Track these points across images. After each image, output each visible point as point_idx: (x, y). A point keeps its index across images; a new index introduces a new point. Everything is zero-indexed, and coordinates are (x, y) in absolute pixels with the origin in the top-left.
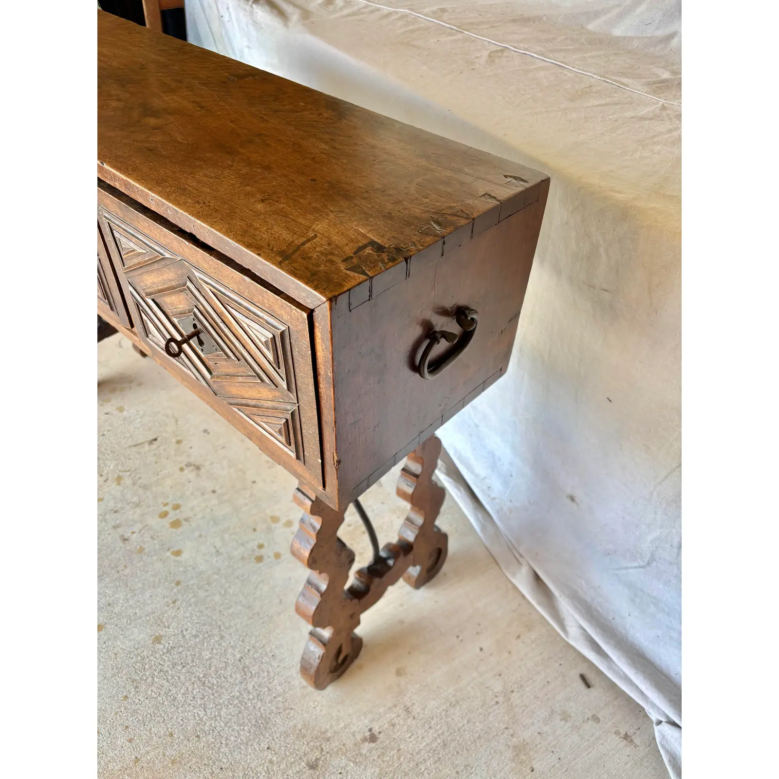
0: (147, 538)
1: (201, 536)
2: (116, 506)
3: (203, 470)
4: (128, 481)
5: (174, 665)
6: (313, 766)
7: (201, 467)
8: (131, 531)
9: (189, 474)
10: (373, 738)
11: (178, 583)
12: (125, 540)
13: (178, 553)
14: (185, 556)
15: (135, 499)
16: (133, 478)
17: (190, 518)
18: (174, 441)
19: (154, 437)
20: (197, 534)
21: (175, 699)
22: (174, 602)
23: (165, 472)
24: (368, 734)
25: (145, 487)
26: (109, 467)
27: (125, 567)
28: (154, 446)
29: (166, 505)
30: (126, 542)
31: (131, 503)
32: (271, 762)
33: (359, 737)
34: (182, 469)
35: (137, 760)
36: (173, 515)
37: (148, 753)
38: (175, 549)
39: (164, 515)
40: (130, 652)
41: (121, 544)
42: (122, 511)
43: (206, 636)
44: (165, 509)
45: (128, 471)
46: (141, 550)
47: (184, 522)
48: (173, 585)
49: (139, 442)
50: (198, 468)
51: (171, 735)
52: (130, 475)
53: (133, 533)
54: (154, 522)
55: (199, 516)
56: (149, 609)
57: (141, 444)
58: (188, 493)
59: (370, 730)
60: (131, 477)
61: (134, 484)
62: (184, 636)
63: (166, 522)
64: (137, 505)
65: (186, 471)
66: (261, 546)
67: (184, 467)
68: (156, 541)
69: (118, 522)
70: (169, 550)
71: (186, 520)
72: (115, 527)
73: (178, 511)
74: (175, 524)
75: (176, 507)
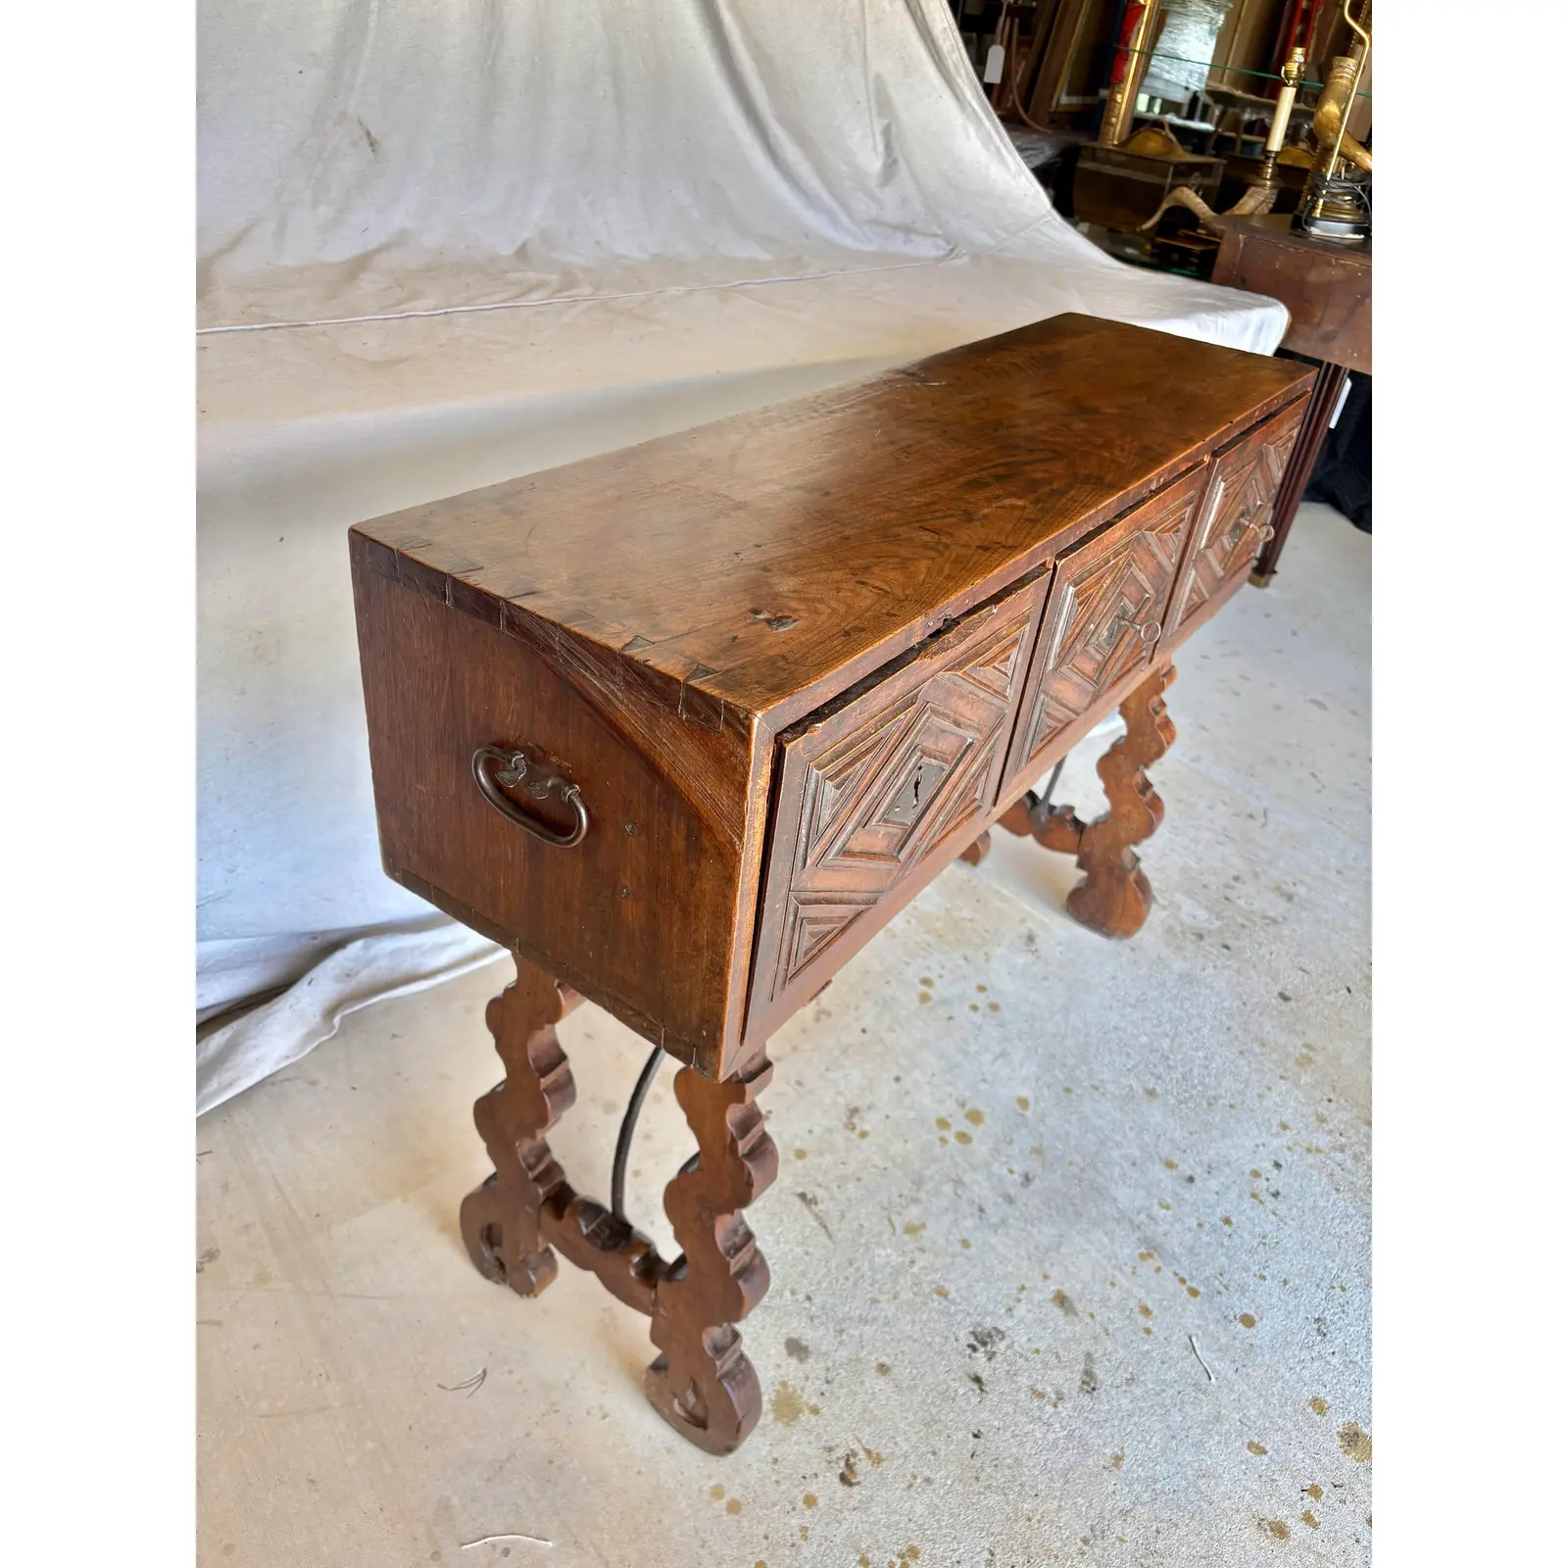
0: (1014, 1150)
1: (985, 1081)
2: (972, 1215)
3: (858, 1103)
4: (913, 1213)
5: (1169, 1068)
6: (1200, 937)
7: (851, 1107)
8: (1009, 1175)
9: (869, 1122)
11: (1068, 1090)
12: (1027, 1179)
13: (1023, 1103)
14: (1025, 1092)
15: (948, 1189)
16: (903, 1207)
17: (957, 1102)
18: (800, 1163)
19: (798, 1202)
20: (982, 1086)
21: (1206, 1058)
22: (1097, 1088)
23: (877, 1160)
25: (919, 1182)
26: (889, 1256)
27: (1070, 1164)
28: (820, 1193)
29: (943, 1140)
30: (1031, 1176)
31: (956, 1194)
32: (1215, 967)
34: (864, 1135)
35: (1282, 1077)
36: (960, 1124)
37: (1270, 1069)
38: (1018, 1108)
39: (964, 1138)
40: (1181, 1118)
41: (1037, 1181)
42: (977, 1200)
43: (1122, 1044)
44: (952, 1139)
45: (890, 1220)
46: (1038, 1151)
47: (968, 1107)
48: (1073, 1096)
49: (815, 1224)
50: (854, 1111)
51: (1241, 1053)
52: (900, 1214)
53: (1011, 1171)
54: (981, 1148)
55: (950, 1089)
56: (1118, 1115)
57: (817, 1217)
58: (912, 1115)
60: (902, 1211)
61: (916, 1201)
62: (1134, 1067)
63: (976, 1132)
64: (958, 1182)
65: (867, 1127)
66: (974, 1008)
67: (857, 1131)
68: (1014, 1136)
69: (1000, 1200)
70: (1022, 1115)
71: (963, 1105)
72: (1010, 1200)
73: (950, 1120)
74: (975, 1117)
75: (943, 1124)
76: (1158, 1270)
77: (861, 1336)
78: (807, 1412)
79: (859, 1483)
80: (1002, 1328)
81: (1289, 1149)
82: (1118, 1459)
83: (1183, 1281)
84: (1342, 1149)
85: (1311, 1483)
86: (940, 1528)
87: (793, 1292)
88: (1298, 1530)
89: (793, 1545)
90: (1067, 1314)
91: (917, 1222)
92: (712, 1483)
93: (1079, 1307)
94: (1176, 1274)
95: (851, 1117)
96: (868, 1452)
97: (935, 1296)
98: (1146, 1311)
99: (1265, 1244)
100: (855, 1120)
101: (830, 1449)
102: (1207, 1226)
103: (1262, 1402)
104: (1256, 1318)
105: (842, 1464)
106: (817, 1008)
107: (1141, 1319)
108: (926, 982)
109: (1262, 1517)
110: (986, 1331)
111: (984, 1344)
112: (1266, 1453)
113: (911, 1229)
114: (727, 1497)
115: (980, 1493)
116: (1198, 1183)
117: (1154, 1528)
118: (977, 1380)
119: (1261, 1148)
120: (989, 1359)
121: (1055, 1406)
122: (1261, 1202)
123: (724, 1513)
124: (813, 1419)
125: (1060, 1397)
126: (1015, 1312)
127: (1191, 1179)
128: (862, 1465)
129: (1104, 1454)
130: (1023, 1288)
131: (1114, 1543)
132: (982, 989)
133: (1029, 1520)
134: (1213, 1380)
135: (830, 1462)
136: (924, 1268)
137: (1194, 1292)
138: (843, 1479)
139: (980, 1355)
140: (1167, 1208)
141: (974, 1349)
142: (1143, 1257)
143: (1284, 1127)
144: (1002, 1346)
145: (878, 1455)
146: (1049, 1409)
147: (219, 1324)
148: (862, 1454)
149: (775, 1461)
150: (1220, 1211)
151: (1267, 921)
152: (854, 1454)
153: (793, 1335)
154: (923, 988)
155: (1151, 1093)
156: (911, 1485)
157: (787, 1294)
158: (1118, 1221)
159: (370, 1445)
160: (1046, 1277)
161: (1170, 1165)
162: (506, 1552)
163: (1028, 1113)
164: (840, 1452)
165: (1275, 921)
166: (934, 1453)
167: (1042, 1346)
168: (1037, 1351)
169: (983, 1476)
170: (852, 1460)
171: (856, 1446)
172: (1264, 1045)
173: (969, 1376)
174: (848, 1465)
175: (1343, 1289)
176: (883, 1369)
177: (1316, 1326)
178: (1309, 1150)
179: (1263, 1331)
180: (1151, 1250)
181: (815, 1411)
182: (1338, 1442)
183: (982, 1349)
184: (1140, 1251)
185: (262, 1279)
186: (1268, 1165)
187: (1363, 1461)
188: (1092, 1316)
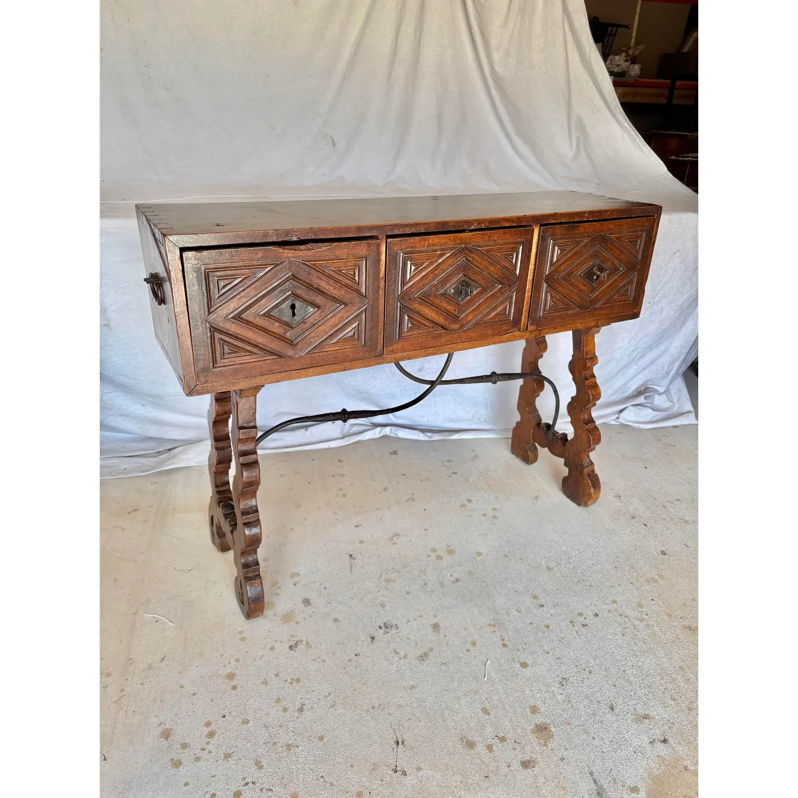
0: (460, 569)
1: (467, 541)
2: (420, 584)
3: (401, 533)
4: (393, 576)
5: (569, 562)
6: (633, 518)
7: (397, 533)
8: (450, 577)
9: (401, 540)
10: (619, 497)
11: (506, 556)
12: (457, 581)
13: (479, 554)
14: (483, 550)
15: (416, 573)
17: (447, 545)
18: (359, 545)
19: (348, 556)
20: (464, 543)
22: (522, 559)
23: (393, 554)
24: (617, 498)
25: (405, 566)
26: (370, 586)
27: (484, 582)
28: (359, 557)
29: (429, 556)
30: (460, 580)
31: (419, 575)
32: (631, 531)
33: (618, 501)
34: (395, 543)
35: (631, 583)
36: (442, 552)
37: (627, 578)
38: (475, 555)
39: (439, 558)
40: (557, 582)
41: (461, 583)
42: (426, 580)
43: (550, 547)
44: (433, 557)
45: (381, 574)
46: (471, 572)
47: (450, 548)
48: (507, 559)
49: (348, 566)
50: (397, 535)
51: (616, 568)
52: (387, 574)
53: (452, 576)
54: (444, 563)
55: (447, 540)
56: (524, 572)
57: (351, 564)
58: (422, 543)
59: (614, 496)
60: (389, 573)
61: (398, 571)
63: (447, 557)
64: (423, 572)
65: (398, 542)
66: (484, 515)
67: (393, 541)
68: (464, 564)
69: (437, 584)
70: (475, 558)
72: (442, 585)
73: (438, 550)
74: (451, 552)
75: (434, 550)
76: (494, 632)
77: (336, 607)
78: (294, 622)
79: (295, 651)
80: (398, 626)
81: (609, 611)
82: (413, 687)
83: (503, 640)
84: (642, 620)
85: (503, 735)
86: (315, 677)
87: (320, 584)
88: (480, 748)
89: (255, 659)
90: (434, 631)
91: (392, 579)
92: (240, 629)
93: (442, 631)
94: (501, 636)
95: (395, 536)
96: (307, 643)
97: (379, 606)
98: (474, 644)
99: (560, 641)
100: (395, 538)
101: (293, 636)
102: (534, 625)
103: (505, 696)
104: (530, 666)
105: (294, 643)
106: (410, 497)
107: (468, 646)
108: (469, 501)
109: (466, 736)
110: (391, 624)
111: (386, 628)
112: (489, 714)
113: (388, 581)
114: (243, 635)
115: (342, 673)
116: (545, 609)
117: (409, 717)
118: (373, 638)
119: (593, 606)
120: (384, 634)
121: (400, 659)
122: (573, 626)
123: (238, 639)
124: (295, 625)
125: (405, 657)
126: (410, 623)
127: (542, 606)
128: (301, 647)
129: (409, 683)
130: (421, 616)
131: (386, 714)
132: (494, 509)
133: (355, 690)
134: (486, 679)
135: (289, 640)
136: (383, 595)
137: (505, 645)
138: (291, 648)
139: (381, 631)
140: (519, 612)
141: (380, 628)
142: (490, 625)
143: (614, 602)
144: (394, 631)
145: (310, 645)
146: (397, 659)
147: (123, 529)
148: (304, 643)
149: (270, 632)
150: (547, 622)
151: (681, 521)
152: (302, 641)
153: (309, 598)
154: (466, 502)
155: (549, 569)
156: (316, 659)
157: (318, 584)
158: (489, 608)
159: (140, 576)
160: (435, 616)
161: (535, 597)
162: (157, 621)
163: (479, 558)
164: (297, 639)
165: (686, 522)
166: (334, 654)
167: (412, 638)
168: (408, 639)
169: (348, 668)
170: (299, 643)
171: (305, 640)
172: (633, 568)
173: (370, 636)
174: (296, 644)
175: (590, 672)
176: (336, 620)
177: (562, 680)
178: (621, 615)
179: (528, 672)
180: (497, 624)
181: (297, 623)
182: (533, 726)
183: (384, 629)
184: (491, 622)
185: (145, 521)
186: (591, 614)
187: (540, 739)
188: (445, 636)
